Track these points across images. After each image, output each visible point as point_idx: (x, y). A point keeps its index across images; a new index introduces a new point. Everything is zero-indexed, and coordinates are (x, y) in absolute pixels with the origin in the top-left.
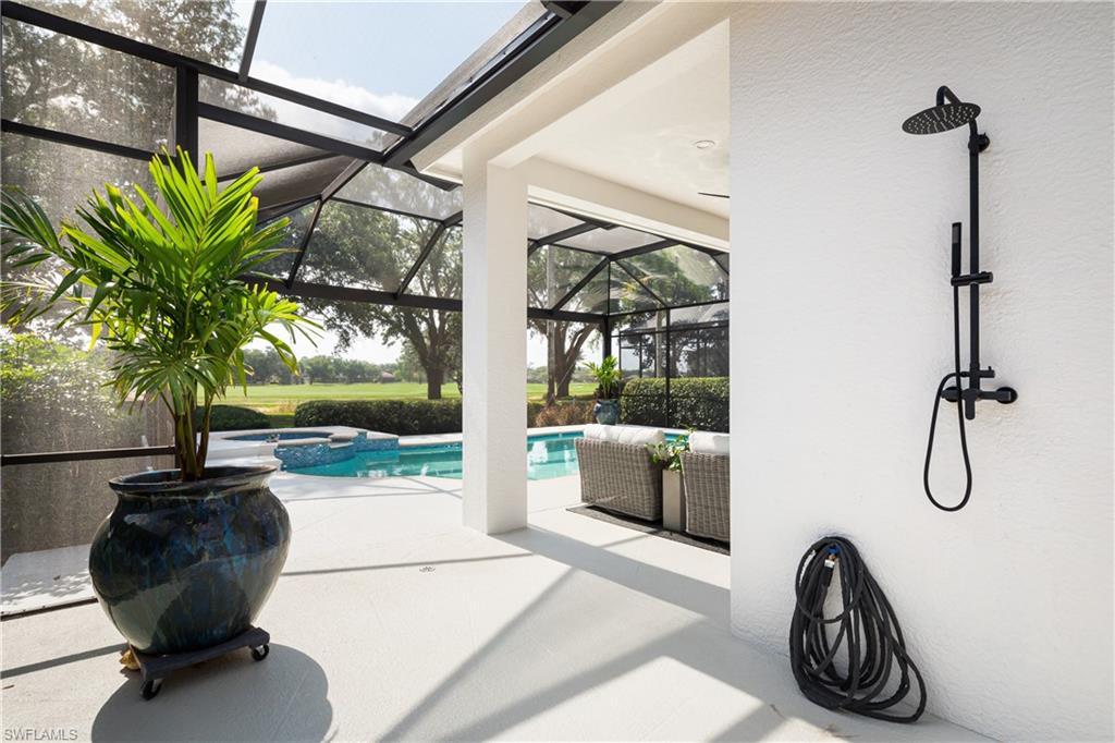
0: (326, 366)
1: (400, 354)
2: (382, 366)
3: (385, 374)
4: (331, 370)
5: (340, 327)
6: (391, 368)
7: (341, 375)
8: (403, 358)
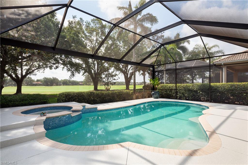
0: (66, 81)
1: (84, 79)
2: (80, 82)
3: (80, 83)
4: (68, 82)
5: (71, 70)
6: (82, 82)
7: (70, 84)
8: (85, 80)
